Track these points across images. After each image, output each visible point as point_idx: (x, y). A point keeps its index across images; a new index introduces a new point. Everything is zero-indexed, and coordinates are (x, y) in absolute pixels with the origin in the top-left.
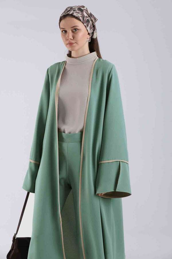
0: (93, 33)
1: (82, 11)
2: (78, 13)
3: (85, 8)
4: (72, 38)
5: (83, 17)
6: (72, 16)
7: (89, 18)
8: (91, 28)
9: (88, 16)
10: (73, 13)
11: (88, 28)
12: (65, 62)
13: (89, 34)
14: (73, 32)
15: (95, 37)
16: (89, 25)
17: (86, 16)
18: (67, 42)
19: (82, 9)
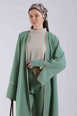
0: (45, 18)
1: (41, 6)
3: (42, 5)
4: (35, 20)
5: (41, 9)
6: (36, 8)
7: (44, 10)
8: (45, 15)
11: (43, 15)
13: (43, 18)
14: (35, 17)
15: (46, 20)
18: (32, 22)
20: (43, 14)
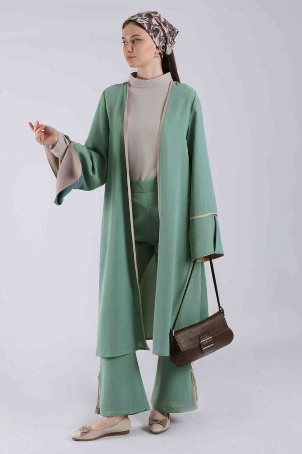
2: (144, 19)
3: (158, 15)
4: (131, 51)
5: (150, 24)
7: (159, 28)
8: (160, 40)
9: (158, 24)
10: (137, 19)
11: (156, 40)
12: (127, 84)
13: (157, 47)
14: (133, 42)
16: (158, 36)
17: (155, 24)
19: (153, 15)
20: (155, 37)
